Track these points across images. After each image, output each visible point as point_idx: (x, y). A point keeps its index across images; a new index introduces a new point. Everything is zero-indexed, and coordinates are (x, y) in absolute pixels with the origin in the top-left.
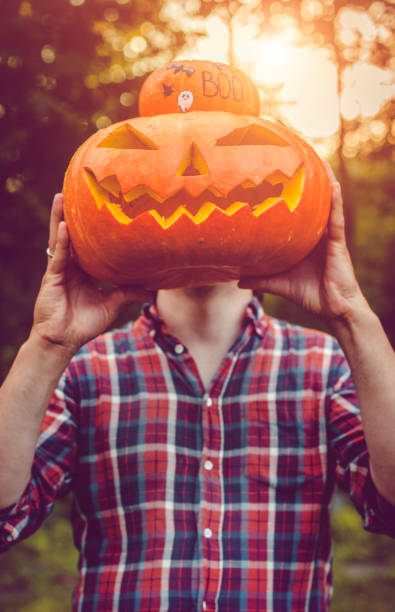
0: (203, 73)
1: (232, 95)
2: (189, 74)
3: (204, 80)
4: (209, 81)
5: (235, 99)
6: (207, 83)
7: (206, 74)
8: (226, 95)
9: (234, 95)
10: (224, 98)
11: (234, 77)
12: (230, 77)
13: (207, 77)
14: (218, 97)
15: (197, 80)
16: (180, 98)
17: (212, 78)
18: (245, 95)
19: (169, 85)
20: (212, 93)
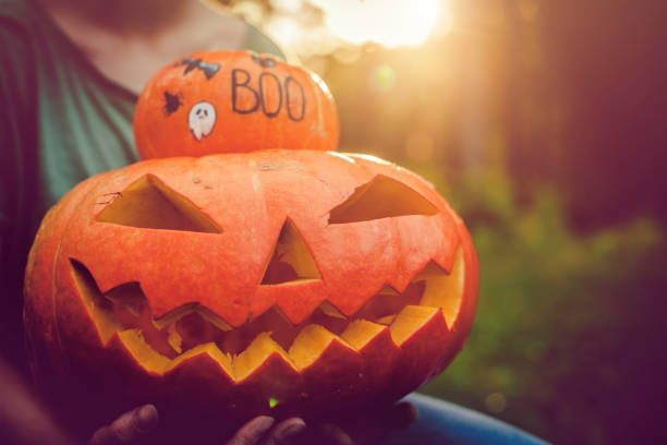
0: (234, 72)
1: (284, 111)
2: (209, 74)
3: (235, 85)
4: (245, 85)
5: (290, 116)
6: (239, 90)
7: (239, 75)
8: (273, 109)
9: (288, 109)
10: (271, 115)
11: (288, 80)
12: (282, 80)
13: (241, 79)
14: (260, 113)
15: (222, 85)
16: (193, 115)
17: (248, 81)
18: (308, 111)
19: (175, 92)
20: (248, 107)
